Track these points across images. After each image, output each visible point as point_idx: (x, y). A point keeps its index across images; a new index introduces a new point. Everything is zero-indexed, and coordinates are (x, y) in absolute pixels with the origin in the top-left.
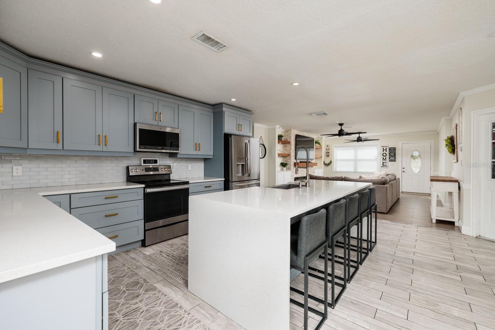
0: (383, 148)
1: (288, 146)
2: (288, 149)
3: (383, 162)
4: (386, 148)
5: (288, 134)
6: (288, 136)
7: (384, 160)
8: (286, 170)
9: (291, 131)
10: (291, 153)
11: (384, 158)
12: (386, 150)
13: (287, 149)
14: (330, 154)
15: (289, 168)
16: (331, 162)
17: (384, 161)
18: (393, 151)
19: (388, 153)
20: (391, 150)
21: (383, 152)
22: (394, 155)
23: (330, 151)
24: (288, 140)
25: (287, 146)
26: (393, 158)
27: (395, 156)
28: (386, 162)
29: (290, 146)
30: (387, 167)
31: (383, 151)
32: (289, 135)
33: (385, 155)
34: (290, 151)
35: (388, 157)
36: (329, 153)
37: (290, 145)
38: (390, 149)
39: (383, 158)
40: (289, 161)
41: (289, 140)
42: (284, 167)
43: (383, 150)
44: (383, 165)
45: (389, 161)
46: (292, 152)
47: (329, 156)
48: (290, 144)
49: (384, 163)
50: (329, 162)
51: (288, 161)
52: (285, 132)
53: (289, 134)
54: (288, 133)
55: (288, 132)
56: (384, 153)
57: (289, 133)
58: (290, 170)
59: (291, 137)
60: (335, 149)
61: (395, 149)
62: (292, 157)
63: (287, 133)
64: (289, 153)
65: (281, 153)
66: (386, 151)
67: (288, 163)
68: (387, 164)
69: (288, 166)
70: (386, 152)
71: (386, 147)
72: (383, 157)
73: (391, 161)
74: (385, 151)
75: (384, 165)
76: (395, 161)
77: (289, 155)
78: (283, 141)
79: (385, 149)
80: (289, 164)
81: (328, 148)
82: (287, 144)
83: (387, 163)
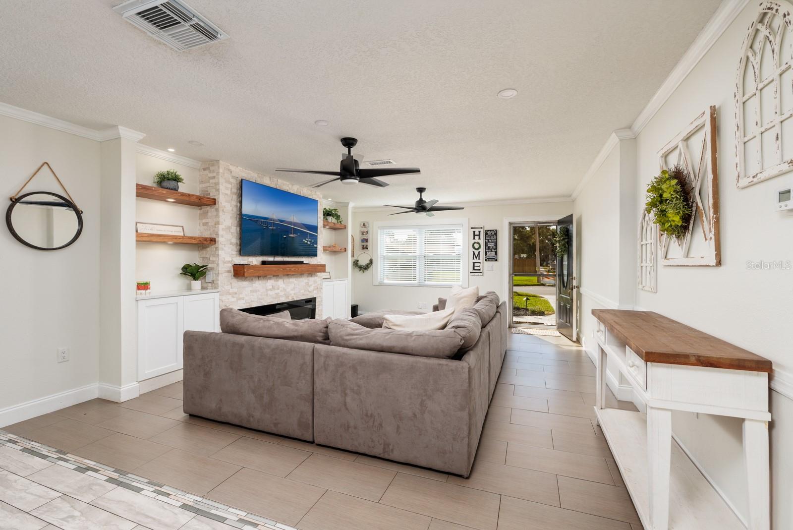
0: (474, 232)
1: (211, 211)
2: (211, 222)
3: (474, 263)
4: (480, 232)
5: (211, 175)
6: (211, 181)
7: (476, 258)
8: (203, 288)
9: (219, 167)
10: (217, 234)
11: (476, 252)
12: (479, 235)
13: (207, 221)
14: (370, 244)
15: (213, 281)
16: (371, 261)
17: (475, 260)
18: (492, 238)
19: (482, 241)
20: (489, 236)
21: (474, 241)
22: (495, 247)
23: (369, 237)
24: (211, 194)
25: (209, 214)
26: (493, 254)
27: (496, 249)
28: (480, 263)
29: (215, 213)
30: (481, 274)
31: (474, 239)
32: (214, 177)
33: (476, 246)
34: (216, 229)
35: (482, 250)
36: (367, 241)
37: (217, 210)
38: (486, 234)
39: (474, 252)
40: (214, 259)
41: (213, 194)
42: (195, 279)
43: (474, 235)
44: (474, 269)
45: (486, 260)
46: (221, 233)
47: (367, 249)
48: (217, 206)
49: (476, 264)
50: (367, 262)
51: (211, 259)
52: (204, 169)
53: (215, 174)
54: (210, 172)
55: (212, 168)
56: (475, 243)
57: (213, 172)
58: (216, 288)
59: (217, 184)
60: (379, 231)
61: (495, 233)
62: (220, 246)
63: (207, 172)
64: (213, 236)
65: (182, 234)
66: (479, 239)
67: (210, 266)
68: (481, 267)
69: (210, 276)
70: (479, 241)
71: (480, 230)
72: (474, 250)
73: (488, 259)
74: (477, 237)
75: (476, 268)
76: (496, 260)
77: (213, 241)
78: (183, 194)
79: (477, 233)
80: (212, 269)
81: (365, 230)
82: (208, 208)
83: (481, 265)
